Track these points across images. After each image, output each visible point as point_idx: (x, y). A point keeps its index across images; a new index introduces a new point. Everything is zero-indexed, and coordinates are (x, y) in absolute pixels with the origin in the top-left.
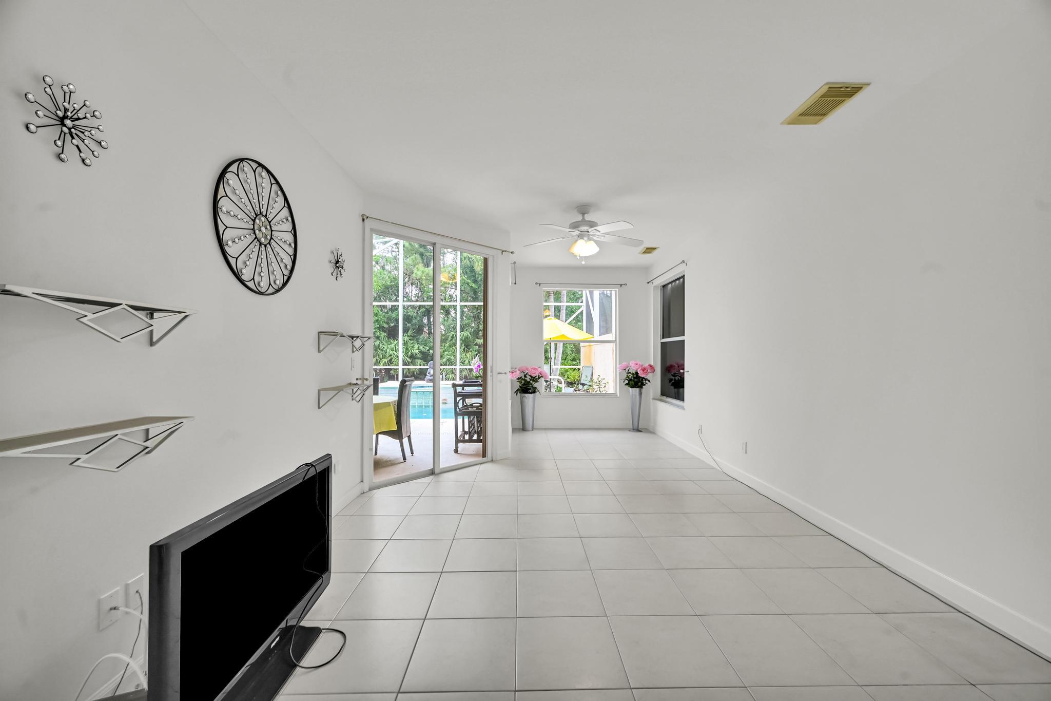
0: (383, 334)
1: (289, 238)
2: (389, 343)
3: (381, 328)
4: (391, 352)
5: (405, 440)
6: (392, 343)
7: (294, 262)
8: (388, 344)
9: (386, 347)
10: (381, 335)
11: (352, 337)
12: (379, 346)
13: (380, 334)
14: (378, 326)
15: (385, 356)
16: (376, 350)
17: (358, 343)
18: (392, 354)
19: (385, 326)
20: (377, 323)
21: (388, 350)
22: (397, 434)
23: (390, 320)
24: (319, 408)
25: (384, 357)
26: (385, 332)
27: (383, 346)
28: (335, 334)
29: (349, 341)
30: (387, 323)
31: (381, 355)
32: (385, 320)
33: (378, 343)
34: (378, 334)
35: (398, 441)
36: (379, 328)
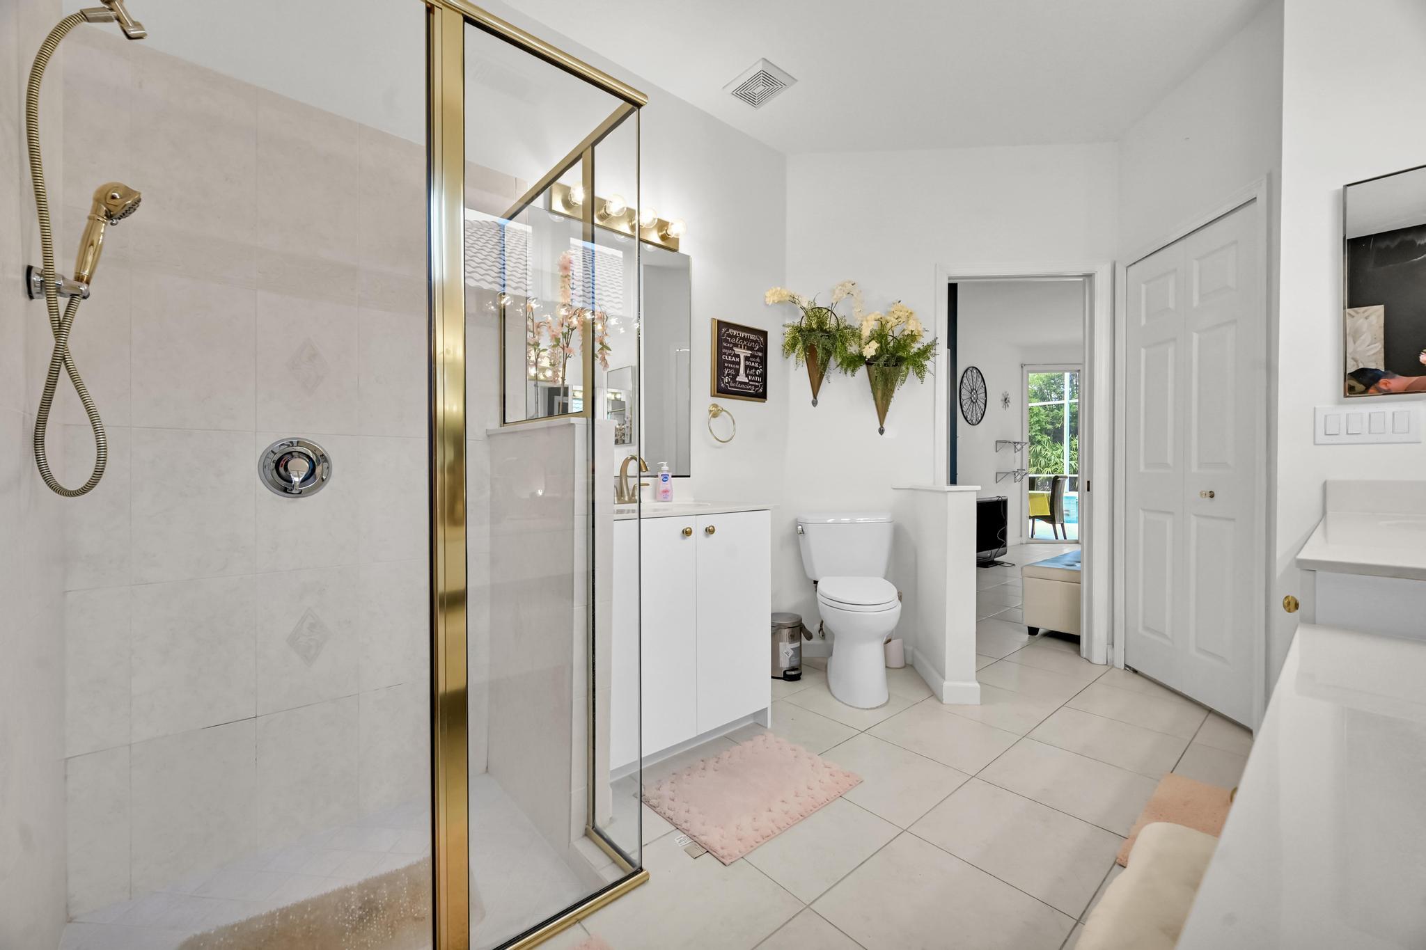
0: (1046, 438)
1: (983, 395)
2: (1055, 448)
3: (1043, 431)
4: (1057, 460)
5: (1058, 526)
6: (1058, 449)
7: (985, 406)
8: (1054, 450)
9: (1049, 454)
10: (1044, 439)
11: (1015, 443)
12: (1041, 453)
13: (1042, 437)
14: (1039, 428)
15: (1049, 464)
16: (1037, 457)
17: (1019, 446)
18: (1058, 462)
19: (1049, 427)
20: (1037, 425)
21: (1053, 457)
22: (1051, 519)
23: (1056, 419)
24: (997, 482)
25: (1047, 466)
26: (1049, 435)
27: (1046, 452)
28: (1005, 442)
29: (1013, 445)
30: (1052, 424)
31: (1043, 464)
32: (1049, 419)
33: (1039, 448)
34: (1039, 438)
35: (1051, 525)
36: (1040, 431)
